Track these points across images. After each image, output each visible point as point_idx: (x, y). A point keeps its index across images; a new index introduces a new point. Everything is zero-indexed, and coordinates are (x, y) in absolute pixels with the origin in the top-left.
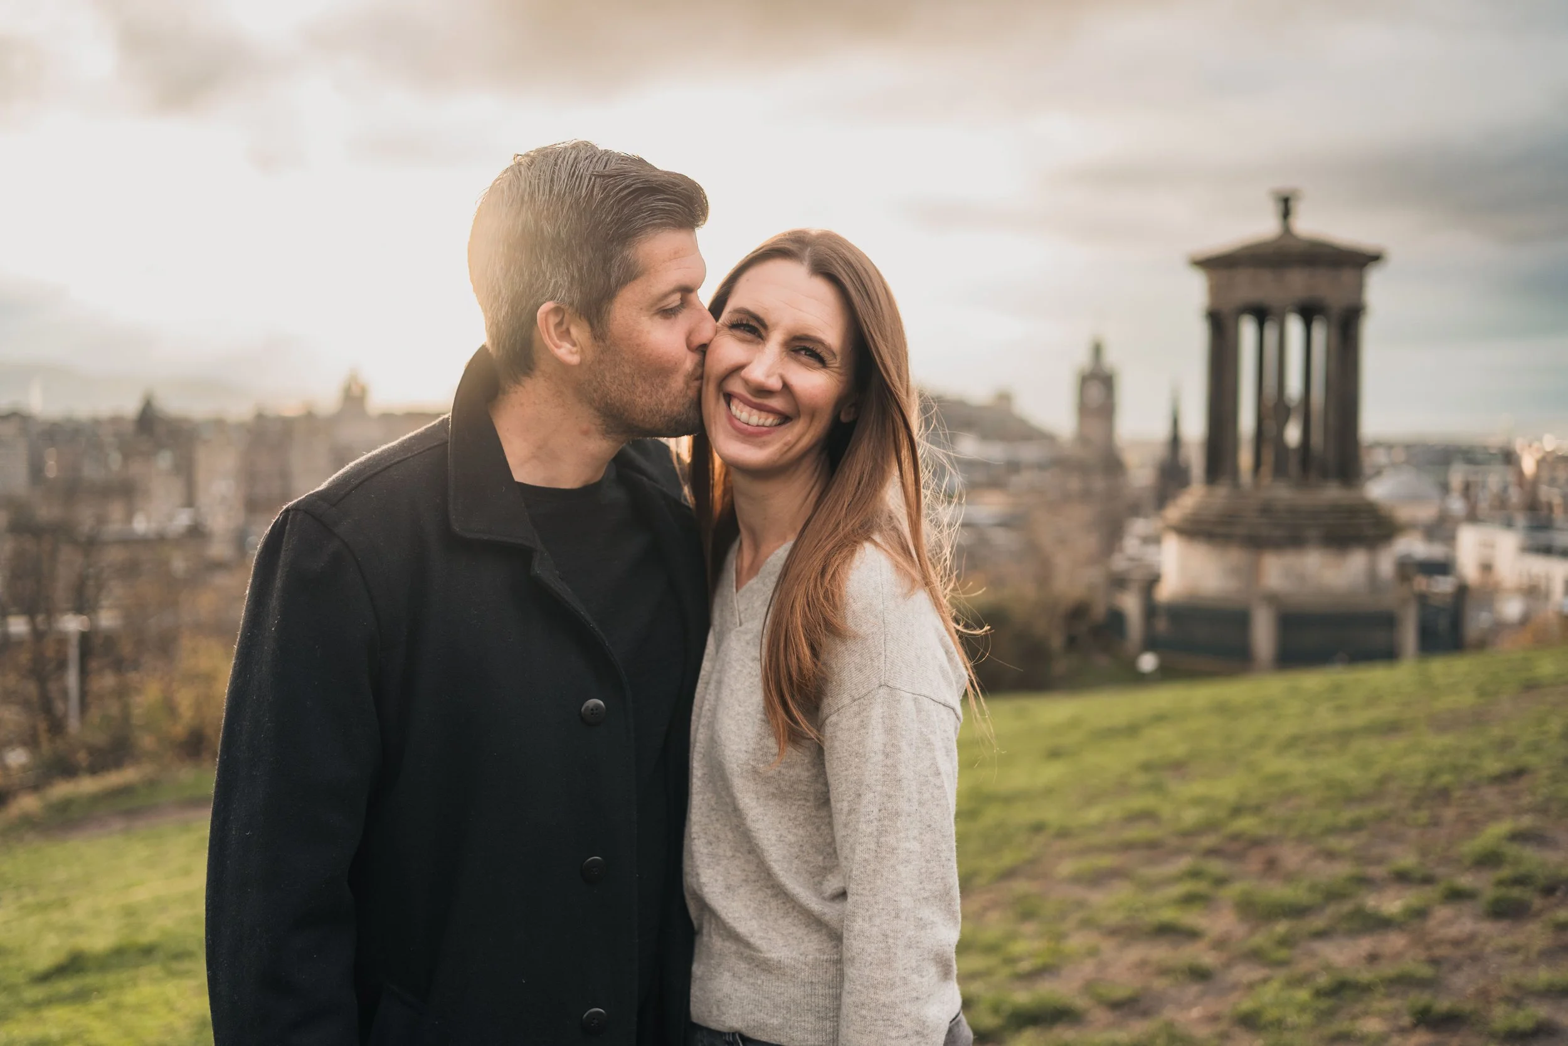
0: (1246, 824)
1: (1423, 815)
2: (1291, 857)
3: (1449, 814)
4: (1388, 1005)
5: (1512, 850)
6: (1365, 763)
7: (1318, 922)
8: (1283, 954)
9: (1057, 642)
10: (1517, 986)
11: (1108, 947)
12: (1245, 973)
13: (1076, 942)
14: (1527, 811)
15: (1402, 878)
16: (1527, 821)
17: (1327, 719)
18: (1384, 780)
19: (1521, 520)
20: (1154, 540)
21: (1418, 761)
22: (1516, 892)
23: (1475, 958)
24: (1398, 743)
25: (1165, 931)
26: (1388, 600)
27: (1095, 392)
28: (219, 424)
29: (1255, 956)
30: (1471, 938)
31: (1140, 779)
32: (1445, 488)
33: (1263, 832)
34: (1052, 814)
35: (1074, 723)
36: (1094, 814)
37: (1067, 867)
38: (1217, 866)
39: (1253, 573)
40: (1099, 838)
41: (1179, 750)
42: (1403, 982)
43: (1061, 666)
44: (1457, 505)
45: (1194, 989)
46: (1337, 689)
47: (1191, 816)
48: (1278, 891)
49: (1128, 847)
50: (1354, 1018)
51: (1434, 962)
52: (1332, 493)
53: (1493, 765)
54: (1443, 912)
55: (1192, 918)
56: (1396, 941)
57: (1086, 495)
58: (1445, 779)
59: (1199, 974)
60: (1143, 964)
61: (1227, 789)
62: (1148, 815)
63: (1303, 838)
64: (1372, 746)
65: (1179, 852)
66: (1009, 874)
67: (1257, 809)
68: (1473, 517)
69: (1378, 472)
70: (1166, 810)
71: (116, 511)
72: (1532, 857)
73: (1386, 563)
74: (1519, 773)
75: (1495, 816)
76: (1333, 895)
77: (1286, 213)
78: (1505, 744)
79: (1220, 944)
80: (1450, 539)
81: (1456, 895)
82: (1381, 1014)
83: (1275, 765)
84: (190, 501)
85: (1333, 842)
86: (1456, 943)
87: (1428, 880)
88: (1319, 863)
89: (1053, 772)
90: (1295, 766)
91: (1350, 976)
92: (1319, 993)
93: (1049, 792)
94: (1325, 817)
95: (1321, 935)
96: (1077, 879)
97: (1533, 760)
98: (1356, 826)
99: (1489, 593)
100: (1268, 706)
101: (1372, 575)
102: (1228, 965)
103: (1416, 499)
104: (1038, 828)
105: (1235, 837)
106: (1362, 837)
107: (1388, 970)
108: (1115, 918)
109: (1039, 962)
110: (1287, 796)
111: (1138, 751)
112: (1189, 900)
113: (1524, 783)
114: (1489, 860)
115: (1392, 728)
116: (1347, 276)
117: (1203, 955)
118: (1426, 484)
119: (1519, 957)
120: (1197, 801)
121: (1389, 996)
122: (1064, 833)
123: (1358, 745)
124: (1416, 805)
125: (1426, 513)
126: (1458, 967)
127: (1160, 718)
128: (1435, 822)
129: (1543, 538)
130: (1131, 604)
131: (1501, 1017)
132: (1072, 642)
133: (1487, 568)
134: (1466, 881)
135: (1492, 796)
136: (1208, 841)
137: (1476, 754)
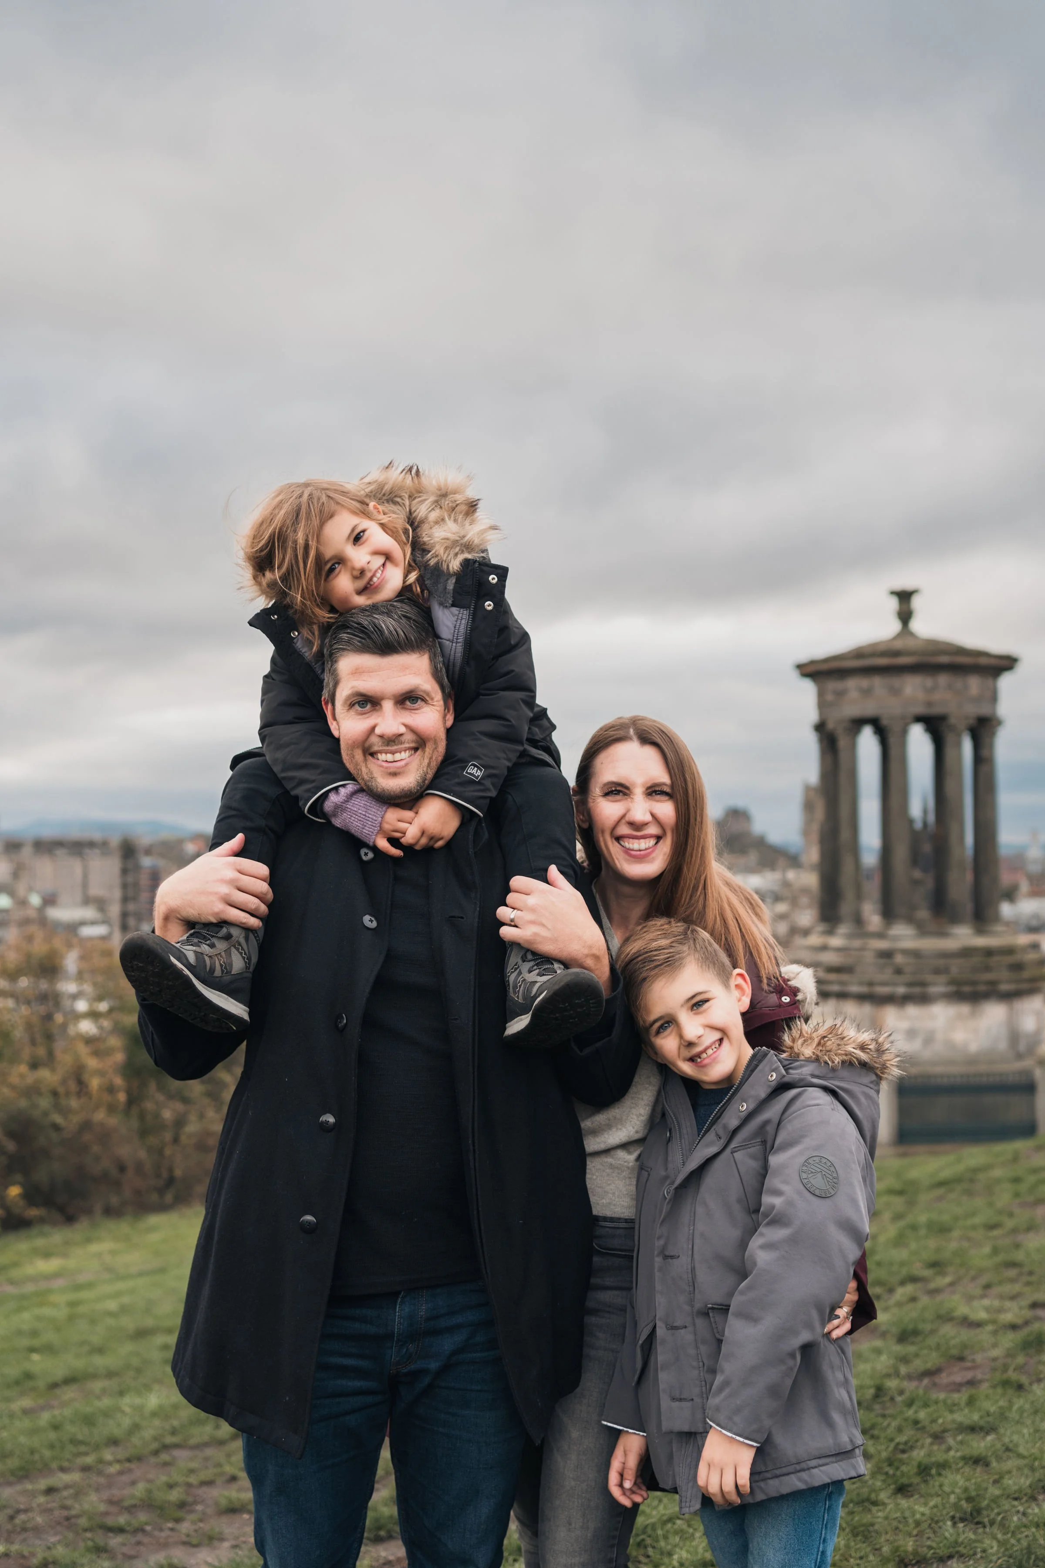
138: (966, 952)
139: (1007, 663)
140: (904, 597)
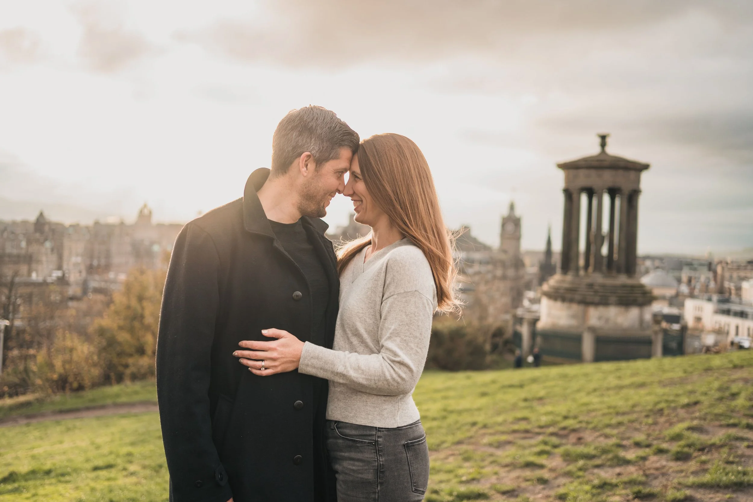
0: (570, 423)
1: (650, 421)
2: (588, 436)
3: (662, 420)
4: (624, 492)
5: (687, 433)
6: (627, 400)
7: (598, 462)
8: (581, 473)
9: (488, 347)
10: (680, 484)
11: (502, 472)
12: (562, 480)
13: (488, 470)
14: (696, 418)
15: (638, 445)
16: (695, 423)
17: (612, 381)
18: (634, 406)
19: (715, 298)
20: (536, 301)
21: (651, 399)
22: (686, 450)
23: (664, 474)
24: (642, 391)
25: (529, 465)
26: (648, 333)
27: (510, 227)
28: (76, 227)
29: (568, 474)
30: (664, 467)
31: (522, 404)
32: (679, 281)
33: (577, 426)
34: (480, 418)
35: (494, 382)
36: (500, 419)
37: (486, 440)
38: (554, 440)
39: (584, 317)
40: (501, 428)
41: (542, 393)
42: (632, 483)
43: (489, 358)
44: (684, 289)
45: (541, 487)
46: (618, 370)
47: (544, 420)
48: (581, 449)
49: (515, 432)
50: (608, 496)
51: (647, 476)
52: (623, 279)
53: (685, 400)
54: (653, 458)
55: (542, 460)
56: (631, 469)
57: (504, 278)
58: (662, 405)
59: (542, 481)
60: (518, 477)
61: (562, 408)
62: (525, 419)
63: (595, 429)
64: (631, 392)
65: (539, 434)
66: (460, 443)
67: (575, 417)
68: (692, 296)
69: (647, 272)
70: (533, 417)
71: (24, 269)
72: (695, 436)
73: (648, 314)
74: (696, 403)
75: (682, 420)
76: (605, 451)
77: (603, 145)
78: (692, 392)
79: (552, 470)
80: (681, 305)
81: (661, 451)
82: (620, 495)
83: (585, 399)
84: (60, 267)
85: (608, 431)
86: (657, 469)
87: (648, 446)
88: (602, 439)
89: (483, 401)
90: (594, 399)
91: (608, 481)
92: (594, 487)
93: (479, 409)
94: (606, 420)
95: (598, 466)
96: (490, 445)
97: (702, 398)
98: (620, 424)
99: (699, 331)
100: (586, 375)
101: (641, 320)
102: (556, 478)
103: (664, 286)
104: (474, 424)
105: (564, 428)
106: (622, 429)
107: (625, 478)
108: (508, 460)
109: (470, 477)
110: (589, 412)
111: (523, 394)
112: (541, 453)
113: (698, 407)
114: (677, 437)
115: (642, 385)
116: (632, 174)
117: (545, 474)
118: (670, 278)
119: (683, 474)
120: (547, 414)
121: (625, 488)
122: (485, 426)
123: (625, 392)
124: (647, 416)
125: (670, 292)
126: (656, 478)
127: (534, 380)
128: (655, 423)
129: (725, 306)
130: (525, 330)
131: (671, 494)
132: (495, 347)
133: (698, 319)
134: (665, 446)
135: (682, 413)
136: (551, 430)
137: (677, 395)
138: (624, 286)
139: (646, 167)
140: (603, 138)
